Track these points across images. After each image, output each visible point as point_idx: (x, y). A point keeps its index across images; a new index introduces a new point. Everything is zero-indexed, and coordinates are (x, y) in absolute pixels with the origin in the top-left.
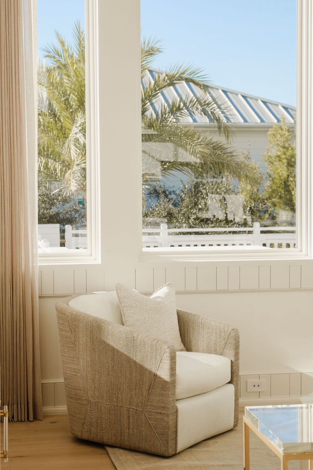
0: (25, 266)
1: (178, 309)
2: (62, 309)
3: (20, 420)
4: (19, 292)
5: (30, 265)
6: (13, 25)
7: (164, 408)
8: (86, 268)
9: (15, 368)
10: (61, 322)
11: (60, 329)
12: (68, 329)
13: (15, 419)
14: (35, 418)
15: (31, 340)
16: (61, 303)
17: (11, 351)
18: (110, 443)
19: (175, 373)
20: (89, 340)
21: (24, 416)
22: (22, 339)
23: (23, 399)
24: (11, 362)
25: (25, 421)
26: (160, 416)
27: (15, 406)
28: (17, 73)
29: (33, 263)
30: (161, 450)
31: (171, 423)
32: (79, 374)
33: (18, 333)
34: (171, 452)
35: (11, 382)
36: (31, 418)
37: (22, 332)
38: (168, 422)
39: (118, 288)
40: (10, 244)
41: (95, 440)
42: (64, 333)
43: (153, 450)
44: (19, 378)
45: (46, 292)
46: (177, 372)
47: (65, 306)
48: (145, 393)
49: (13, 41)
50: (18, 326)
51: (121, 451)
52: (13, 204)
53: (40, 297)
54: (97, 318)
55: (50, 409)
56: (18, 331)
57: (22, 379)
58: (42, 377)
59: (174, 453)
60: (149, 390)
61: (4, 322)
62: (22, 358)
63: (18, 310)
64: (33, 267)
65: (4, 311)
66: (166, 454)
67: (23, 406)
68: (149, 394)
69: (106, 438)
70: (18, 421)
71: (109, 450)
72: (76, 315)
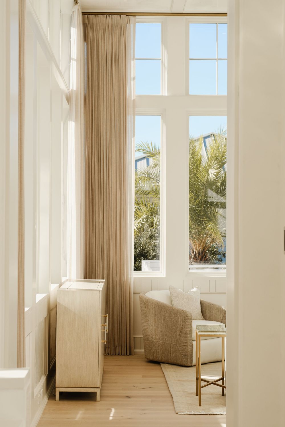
0: (126, 277)
1: (201, 299)
2: (142, 297)
3: (122, 354)
4: (123, 289)
5: (129, 276)
6: (123, 158)
7: (186, 343)
8: (158, 279)
9: (120, 328)
10: (141, 303)
11: (141, 306)
12: (144, 306)
13: (120, 354)
14: (130, 354)
15: (129, 313)
16: (141, 295)
17: (118, 319)
18: (162, 361)
19: (192, 327)
20: (153, 311)
21: (124, 353)
22: (124, 313)
23: (124, 344)
24: (118, 324)
25: (125, 355)
26: (184, 347)
27: (120, 347)
28: (124, 181)
29: (130, 276)
30: (185, 363)
31: (189, 350)
32: (149, 328)
33: (122, 310)
34: (189, 364)
35: (118, 335)
36: (128, 354)
37: (124, 310)
38: (187, 350)
39: (170, 288)
40: (119, 266)
41: (156, 361)
42: (142, 308)
43: (181, 363)
44: (122, 333)
45: (137, 291)
46: (193, 326)
47: (143, 295)
48: (178, 336)
49: (123, 166)
50: (122, 307)
51: (167, 365)
52: (121, 246)
53: (134, 293)
54: (157, 301)
55: (138, 351)
56: (122, 309)
57: (124, 334)
58: (134, 334)
59: (191, 365)
60: (180, 334)
61: (115, 304)
62: (124, 323)
63: (122, 299)
64: (130, 277)
65: (115, 299)
66: (187, 365)
67: (124, 347)
68: (180, 336)
69: (161, 359)
70: (122, 355)
71: (162, 364)
72: (148, 299)
